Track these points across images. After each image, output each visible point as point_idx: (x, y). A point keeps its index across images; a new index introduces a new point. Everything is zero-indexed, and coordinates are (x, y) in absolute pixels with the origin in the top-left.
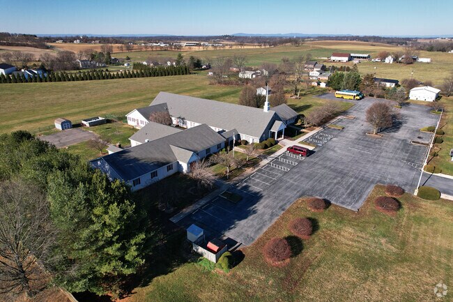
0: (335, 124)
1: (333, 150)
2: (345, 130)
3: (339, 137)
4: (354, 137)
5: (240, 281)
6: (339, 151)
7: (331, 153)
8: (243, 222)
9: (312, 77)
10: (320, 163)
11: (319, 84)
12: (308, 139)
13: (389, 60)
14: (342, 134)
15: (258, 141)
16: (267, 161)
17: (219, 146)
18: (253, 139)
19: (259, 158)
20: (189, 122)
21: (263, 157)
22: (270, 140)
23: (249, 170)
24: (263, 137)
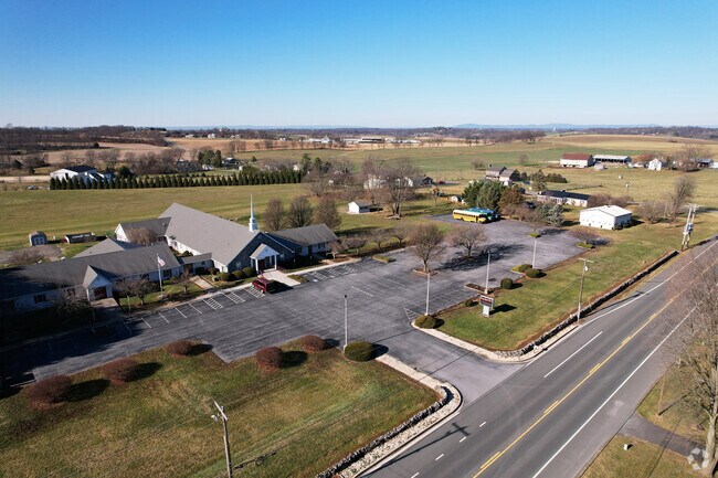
1: (323, 288)
2: (389, 264)
3: (364, 273)
4: (388, 273)
6: (328, 290)
10: (276, 302)
12: (311, 272)
13: (655, 165)
14: (377, 269)
15: (226, 270)
16: (209, 295)
17: (167, 273)
18: (222, 267)
19: (205, 292)
20: (179, 244)
21: (213, 290)
22: (246, 270)
23: (170, 305)
24: (238, 265)
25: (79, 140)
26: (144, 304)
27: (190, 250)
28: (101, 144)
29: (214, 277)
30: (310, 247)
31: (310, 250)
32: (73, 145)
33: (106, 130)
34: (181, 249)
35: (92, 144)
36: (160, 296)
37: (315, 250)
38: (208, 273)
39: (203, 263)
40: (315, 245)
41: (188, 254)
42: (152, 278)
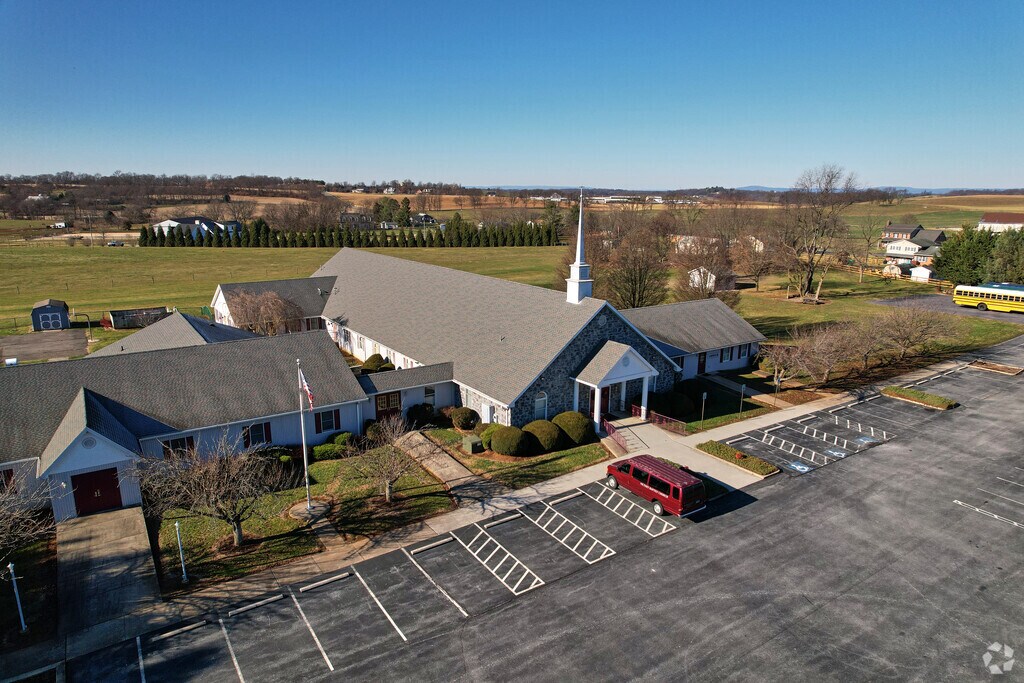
0: (919, 388)
1: (857, 505)
2: (958, 416)
3: (919, 444)
4: (999, 449)
6: (887, 511)
10: (743, 569)
11: (906, 273)
12: (758, 434)
14: (938, 430)
15: (504, 419)
16: (467, 515)
17: (327, 421)
18: (491, 407)
19: (452, 497)
20: (354, 335)
21: (480, 491)
22: (568, 420)
23: (338, 554)
24: (541, 402)
25: (204, 192)
26: (247, 543)
27: (384, 352)
28: (234, 198)
29: (468, 440)
30: (703, 356)
31: (702, 366)
32: (195, 198)
33: (243, 181)
34: (363, 349)
35: (221, 197)
36: (301, 507)
37: (712, 366)
38: (444, 422)
39: (429, 391)
40: (713, 354)
41: (380, 364)
42: (279, 437)
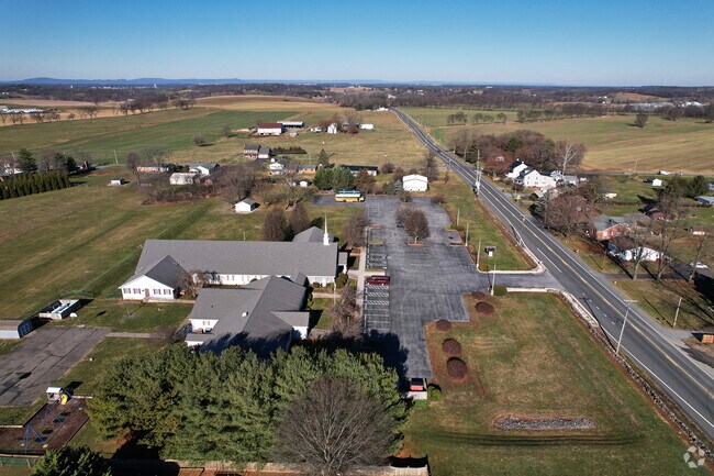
0: (370, 238)
1: (402, 271)
2: (388, 245)
3: (392, 254)
5: (453, 403)
7: (403, 274)
8: (407, 363)
9: (274, 171)
11: (298, 184)
12: (367, 263)
13: (332, 129)
14: (390, 250)
